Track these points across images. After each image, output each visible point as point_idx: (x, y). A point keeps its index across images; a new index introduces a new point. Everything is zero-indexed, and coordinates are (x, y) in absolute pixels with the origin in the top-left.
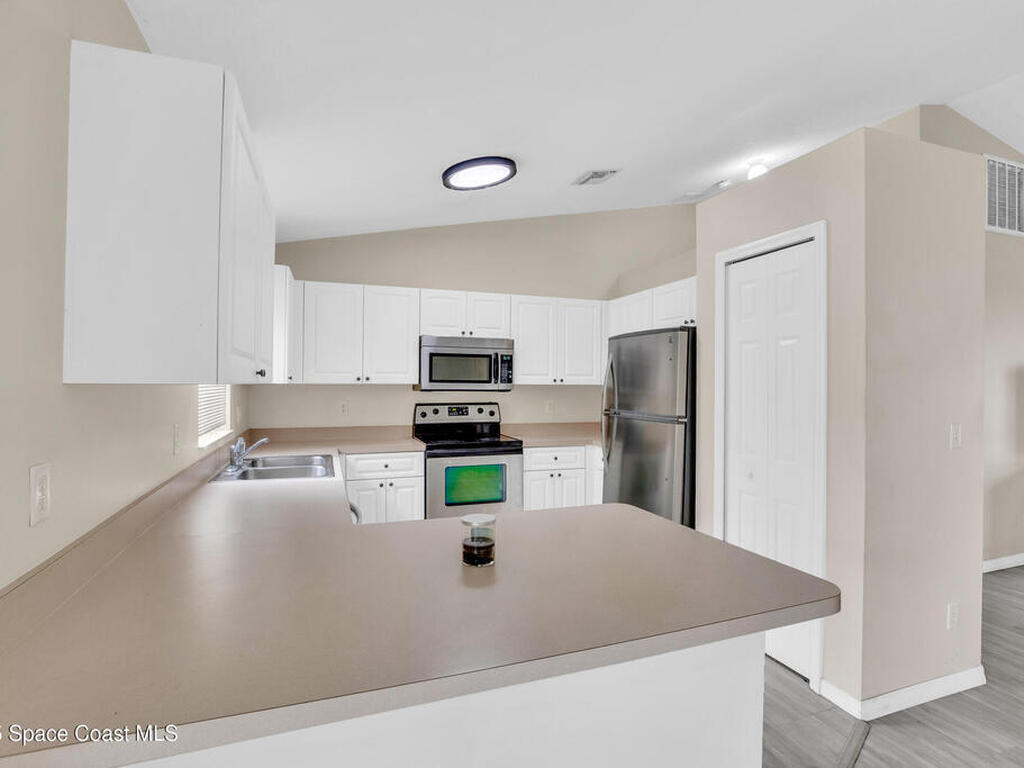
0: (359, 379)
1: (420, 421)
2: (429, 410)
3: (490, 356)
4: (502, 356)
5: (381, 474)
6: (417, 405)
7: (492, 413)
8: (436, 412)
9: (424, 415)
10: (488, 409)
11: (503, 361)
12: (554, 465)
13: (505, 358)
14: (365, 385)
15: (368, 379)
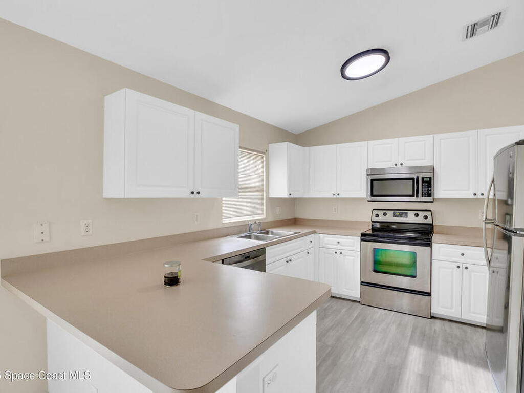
0: (334, 195)
1: (375, 219)
2: (381, 213)
3: (413, 179)
4: (423, 178)
5: (336, 246)
6: (374, 210)
7: (426, 217)
8: (385, 214)
9: (377, 216)
10: (422, 214)
11: (423, 181)
12: (462, 259)
13: (425, 179)
14: (337, 198)
15: (338, 195)
